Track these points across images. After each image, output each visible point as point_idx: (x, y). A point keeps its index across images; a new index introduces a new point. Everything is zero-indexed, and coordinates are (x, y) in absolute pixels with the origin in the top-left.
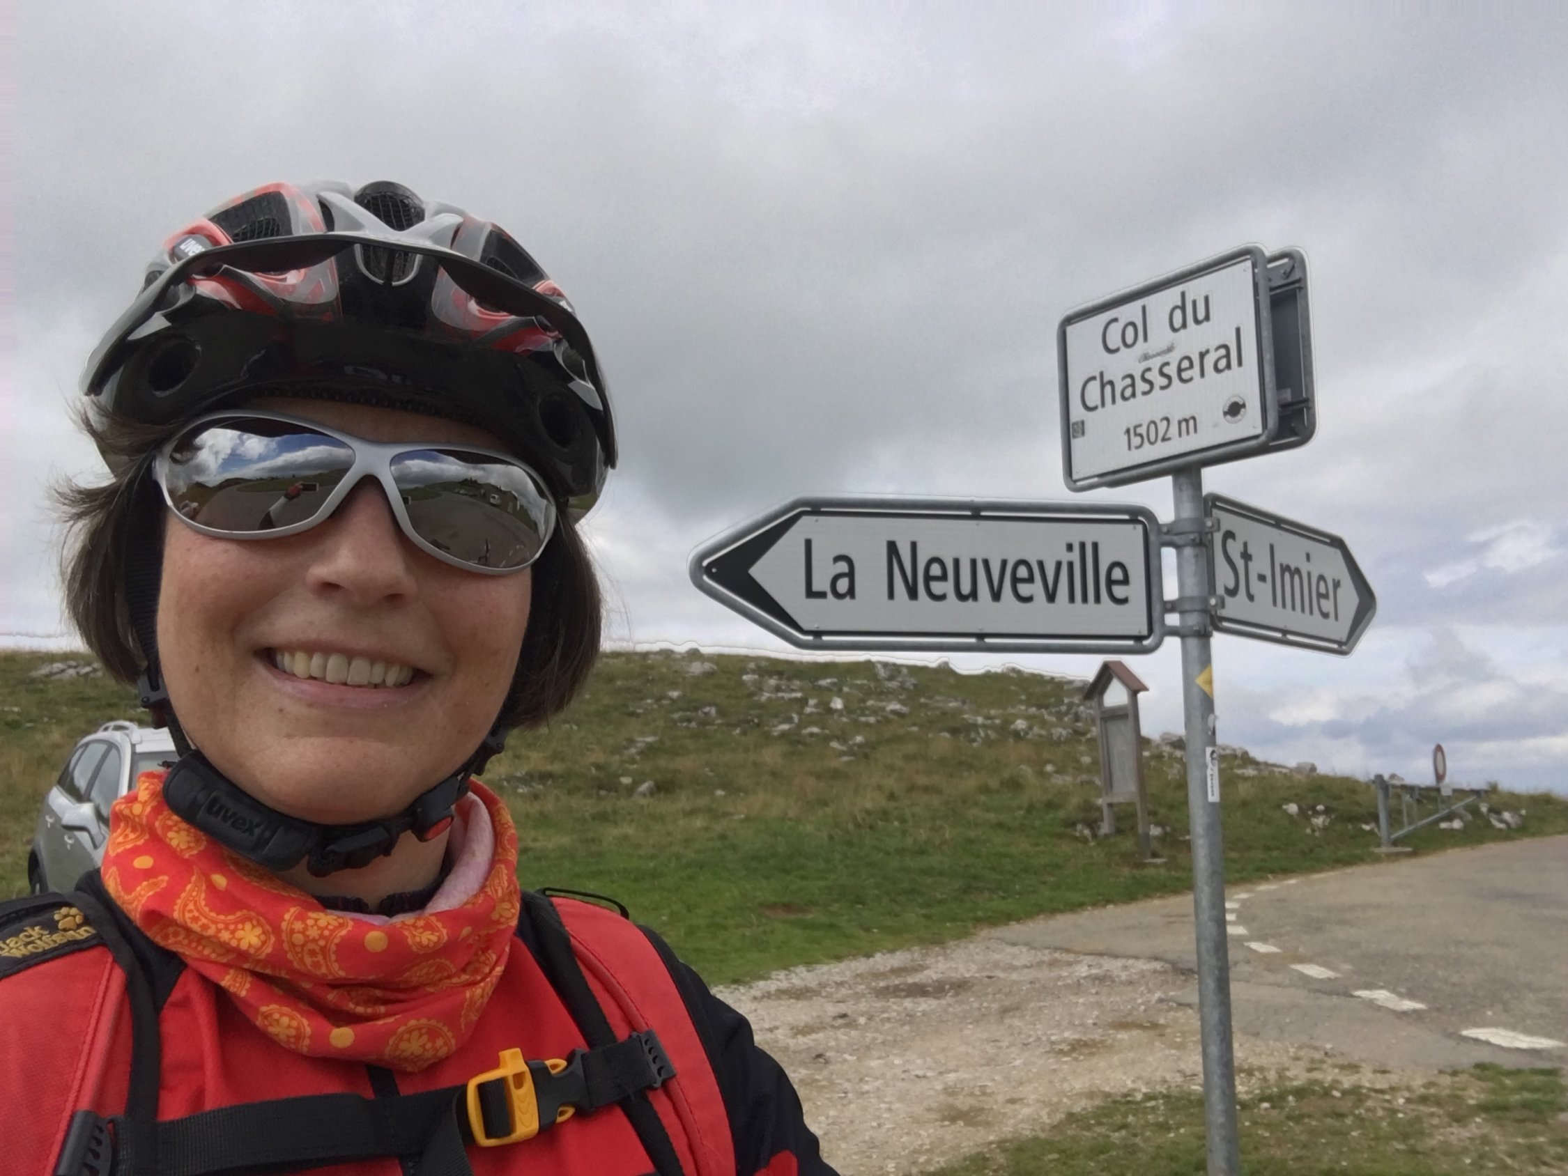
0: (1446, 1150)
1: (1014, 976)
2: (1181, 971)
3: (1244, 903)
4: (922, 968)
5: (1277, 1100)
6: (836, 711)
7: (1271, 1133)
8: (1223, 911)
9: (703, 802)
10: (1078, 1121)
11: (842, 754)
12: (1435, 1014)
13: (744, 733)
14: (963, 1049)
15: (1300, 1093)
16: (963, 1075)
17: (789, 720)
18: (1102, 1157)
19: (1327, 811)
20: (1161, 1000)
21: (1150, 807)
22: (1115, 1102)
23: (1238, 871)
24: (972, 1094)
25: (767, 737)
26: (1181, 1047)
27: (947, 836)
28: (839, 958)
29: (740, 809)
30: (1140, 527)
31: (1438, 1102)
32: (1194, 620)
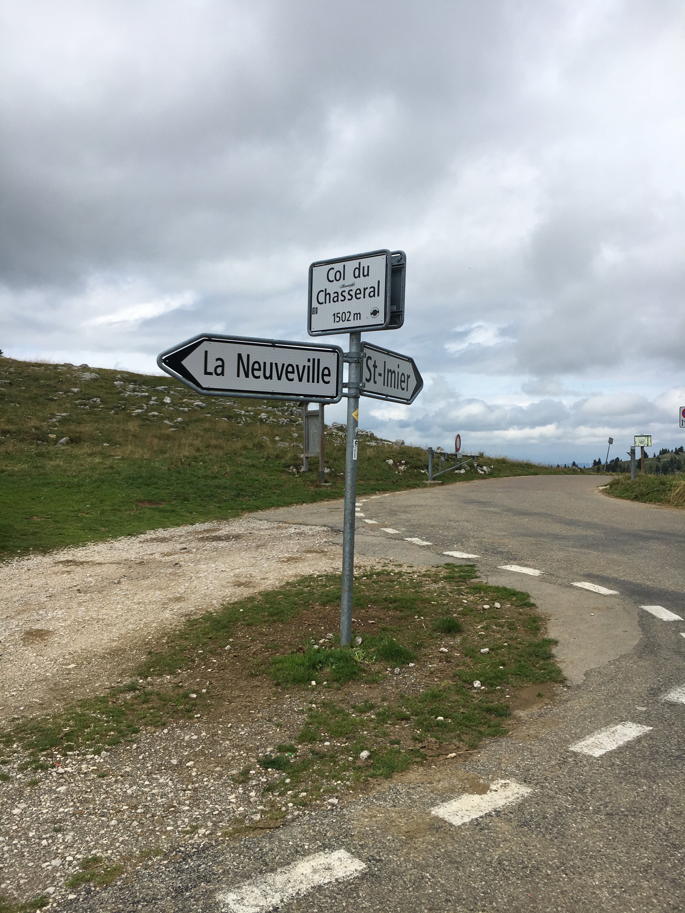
0: (429, 591)
1: (262, 533)
2: (335, 531)
3: (364, 504)
4: (219, 530)
5: (369, 577)
6: (167, 403)
7: (366, 587)
8: (354, 506)
9: (98, 449)
10: (291, 584)
11: (171, 427)
12: (435, 547)
13: (116, 413)
14: (241, 560)
15: (378, 574)
16: (241, 570)
17: (141, 407)
18: (300, 596)
19: (405, 464)
20: (326, 542)
21: (325, 459)
22: (305, 578)
23: (363, 490)
24: (246, 577)
25: (129, 415)
26: (333, 559)
27: (228, 470)
28: (178, 525)
29: (118, 453)
30: (336, 354)
31: (429, 576)
32: (353, 391)
